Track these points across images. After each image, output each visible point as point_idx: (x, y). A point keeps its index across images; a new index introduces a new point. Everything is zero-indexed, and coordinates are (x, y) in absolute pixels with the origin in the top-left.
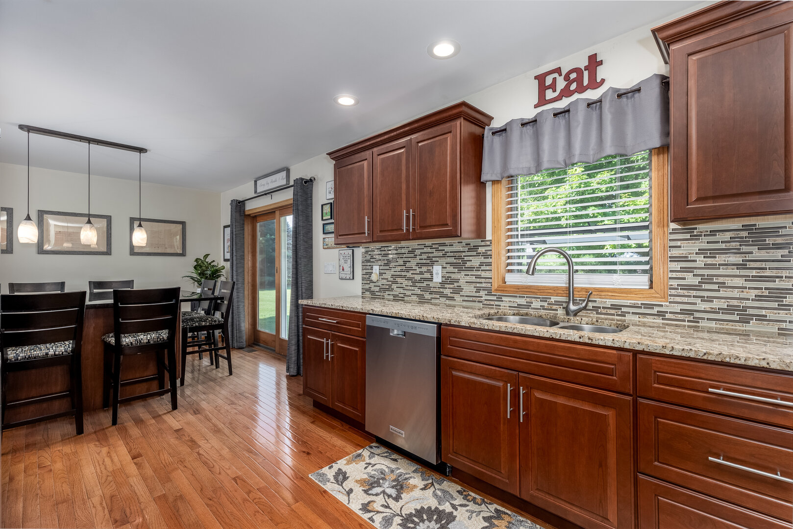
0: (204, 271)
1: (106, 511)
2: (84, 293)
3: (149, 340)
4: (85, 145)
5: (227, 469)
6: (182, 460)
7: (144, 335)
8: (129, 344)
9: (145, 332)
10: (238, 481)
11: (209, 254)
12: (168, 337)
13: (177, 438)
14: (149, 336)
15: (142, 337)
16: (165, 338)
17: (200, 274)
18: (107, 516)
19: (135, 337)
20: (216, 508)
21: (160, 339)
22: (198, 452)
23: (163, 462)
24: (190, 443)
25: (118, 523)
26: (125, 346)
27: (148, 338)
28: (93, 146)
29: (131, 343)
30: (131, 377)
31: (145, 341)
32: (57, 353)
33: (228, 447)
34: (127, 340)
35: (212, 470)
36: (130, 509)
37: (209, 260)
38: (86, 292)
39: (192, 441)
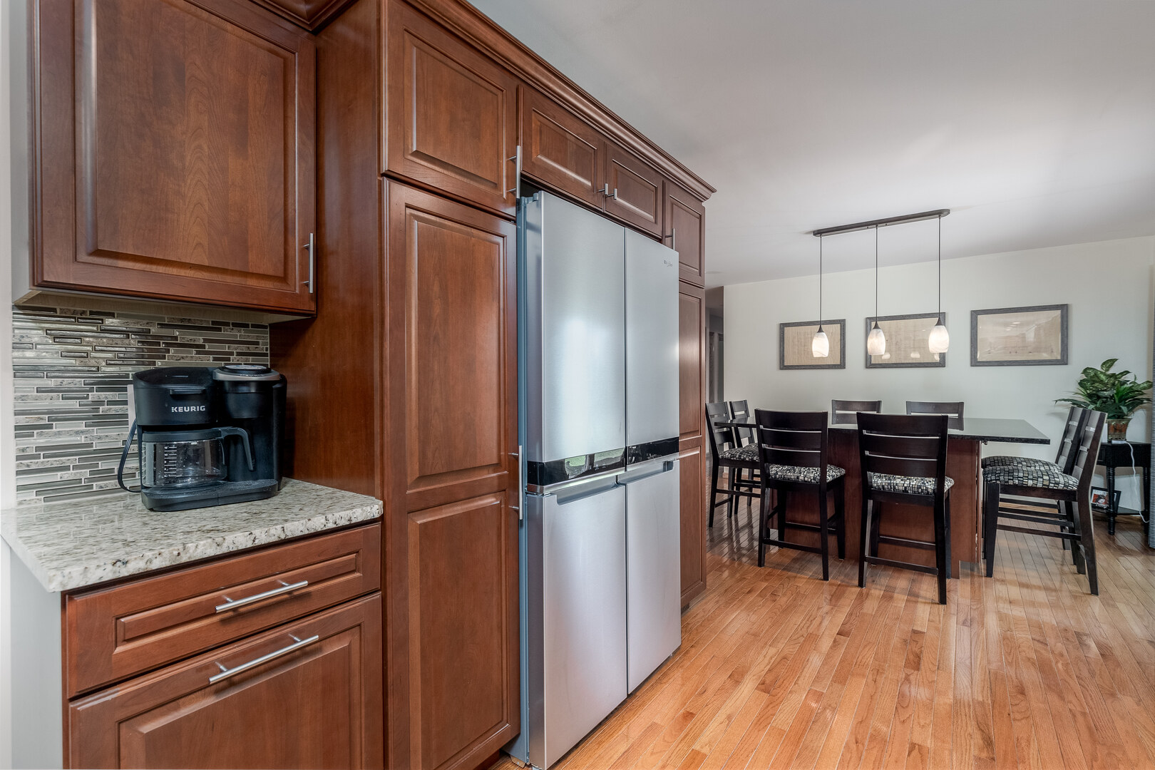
0: (1098, 391)
1: (768, 667)
2: (826, 414)
3: (906, 488)
4: (871, 231)
5: (919, 723)
6: (881, 671)
7: (902, 480)
8: (881, 487)
9: (905, 476)
10: (915, 752)
11: (1117, 360)
12: (934, 490)
13: (905, 641)
14: (908, 482)
15: (898, 481)
16: (930, 490)
17: (1090, 396)
18: (764, 673)
19: (890, 479)
20: (850, 758)
21: (922, 491)
22: (909, 675)
23: (860, 658)
24: (911, 657)
25: (763, 687)
26: (875, 487)
27: (905, 485)
28: (882, 230)
29: (883, 486)
30: (904, 535)
31: (901, 488)
32: (806, 479)
33: (955, 697)
34: (879, 481)
35: (900, 710)
36: (783, 682)
37: (1115, 370)
38: (827, 413)
39: (918, 657)
